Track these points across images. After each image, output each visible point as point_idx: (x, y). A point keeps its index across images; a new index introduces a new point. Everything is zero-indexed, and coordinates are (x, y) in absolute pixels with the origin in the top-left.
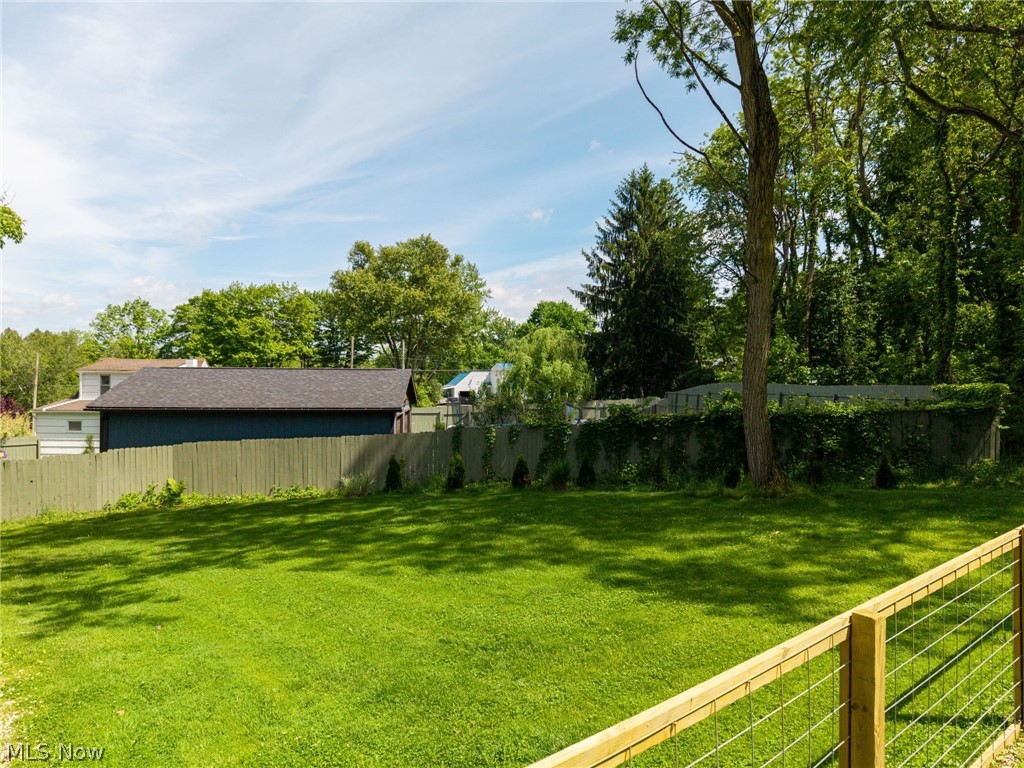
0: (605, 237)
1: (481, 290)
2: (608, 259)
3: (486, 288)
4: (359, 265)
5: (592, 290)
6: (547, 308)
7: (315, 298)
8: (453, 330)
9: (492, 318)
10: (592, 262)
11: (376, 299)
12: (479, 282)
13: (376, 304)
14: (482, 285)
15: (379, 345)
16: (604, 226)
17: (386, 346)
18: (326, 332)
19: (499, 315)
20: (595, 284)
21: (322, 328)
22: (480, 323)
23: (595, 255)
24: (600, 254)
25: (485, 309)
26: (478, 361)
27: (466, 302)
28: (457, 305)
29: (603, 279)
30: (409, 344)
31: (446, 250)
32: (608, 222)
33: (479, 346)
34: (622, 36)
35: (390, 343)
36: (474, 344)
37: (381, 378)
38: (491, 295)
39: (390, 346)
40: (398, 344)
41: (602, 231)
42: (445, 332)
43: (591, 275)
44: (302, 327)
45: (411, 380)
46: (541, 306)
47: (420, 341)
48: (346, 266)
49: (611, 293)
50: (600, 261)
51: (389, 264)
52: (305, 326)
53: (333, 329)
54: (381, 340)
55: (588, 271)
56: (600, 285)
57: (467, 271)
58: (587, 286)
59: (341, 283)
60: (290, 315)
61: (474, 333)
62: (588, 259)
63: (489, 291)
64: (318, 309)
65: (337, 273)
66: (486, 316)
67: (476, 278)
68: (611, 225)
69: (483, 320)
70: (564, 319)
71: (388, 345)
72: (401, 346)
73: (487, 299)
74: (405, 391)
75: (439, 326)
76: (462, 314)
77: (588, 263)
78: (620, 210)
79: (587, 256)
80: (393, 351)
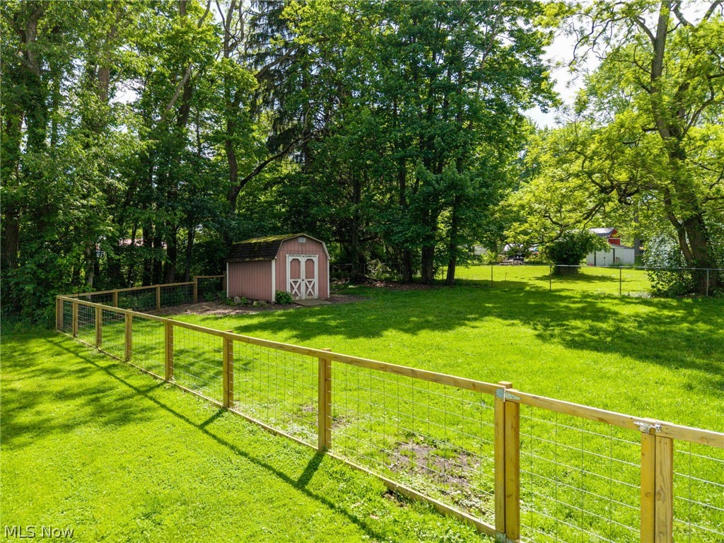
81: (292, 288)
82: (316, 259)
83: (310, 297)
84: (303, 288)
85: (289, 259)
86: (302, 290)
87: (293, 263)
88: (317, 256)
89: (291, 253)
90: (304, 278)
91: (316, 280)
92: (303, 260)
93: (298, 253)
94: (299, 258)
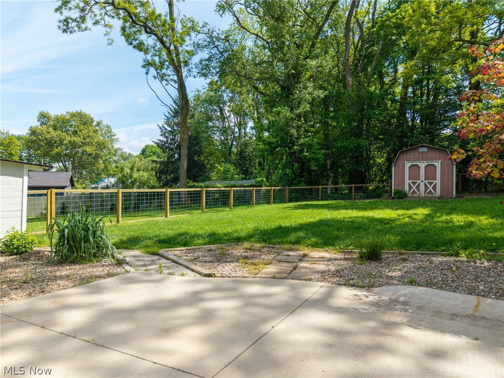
0: (168, 119)
1: (113, 138)
2: (169, 129)
3: (116, 137)
4: (43, 124)
5: (162, 142)
6: (149, 148)
7: (19, 138)
8: (97, 157)
9: (119, 152)
10: (162, 130)
11: (55, 141)
12: (112, 134)
13: (55, 143)
14: (114, 136)
15: (57, 164)
16: (167, 114)
17: (61, 164)
18: (26, 156)
19: (123, 150)
20: (163, 139)
21: (23, 154)
22: (113, 154)
23: (163, 127)
24: (166, 126)
25: (115, 147)
26: (112, 173)
27: (103, 144)
28: (99, 145)
29: (167, 137)
30: (73, 163)
31: (92, 118)
32: (169, 113)
33: (113, 166)
34: (144, 67)
35: (63, 163)
36: (110, 164)
37: (58, 175)
38: (119, 140)
39: (63, 164)
40: (67, 163)
41: (166, 116)
42: (93, 158)
43: (161, 135)
44: (12, 153)
45: (72, 177)
46: (147, 147)
47: (79, 162)
48: (36, 124)
49: (171, 144)
50: (166, 129)
51: (61, 124)
52: (14, 153)
53: (30, 155)
54: (58, 161)
55: (161, 133)
56: (166, 140)
57: (106, 128)
58: (159, 140)
59: (33, 132)
60: (4, 147)
61: (110, 158)
62: (160, 128)
63: (118, 139)
64: (21, 144)
65: (31, 127)
66: (116, 151)
67: (111, 131)
68: (171, 114)
69: (114, 153)
70: (158, 154)
71: (62, 164)
72: (69, 165)
73: (116, 142)
74: (69, 180)
75: (90, 155)
76: (101, 150)
77: (160, 130)
78: (174, 108)
79: (160, 127)
80: (64, 167)
81: (410, 187)
82: (438, 164)
83: (429, 195)
84: (422, 188)
85: (408, 165)
86: (421, 189)
87: (413, 168)
88: (440, 161)
89: (409, 160)
90: (424, 180)
91: (438, 181)
92: (422, 165)
93: (418, 160)
94: (419, 164)
